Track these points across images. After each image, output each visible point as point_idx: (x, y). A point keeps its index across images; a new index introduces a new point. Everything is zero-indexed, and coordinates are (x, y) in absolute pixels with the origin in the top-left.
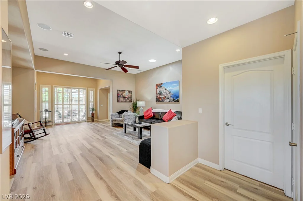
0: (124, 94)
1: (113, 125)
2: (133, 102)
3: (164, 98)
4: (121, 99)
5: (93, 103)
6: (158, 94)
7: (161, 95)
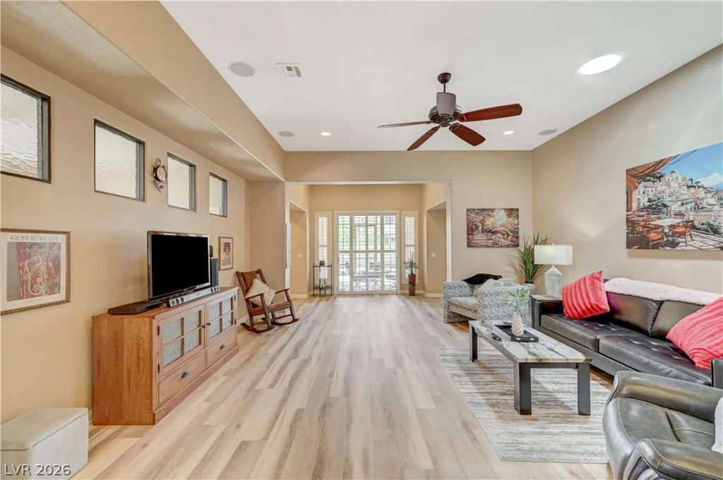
0: (489, 222)
1: (449, 317)
2: (521, 248)
3: (681, 229)
4: (479, 237)
5: (413, 249)
6: (637, 213)
7: (662, 215)
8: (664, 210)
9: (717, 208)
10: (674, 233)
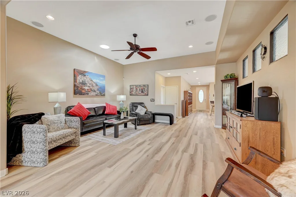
6: (78, 84)
7: (85, 86)
8: (86, 85)
9: (95, 87)
10: (88, 91)
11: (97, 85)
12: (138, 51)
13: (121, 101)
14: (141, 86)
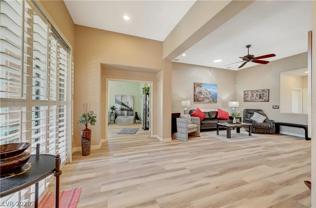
3: (204, 98)
6: (197, 93)
8: (202, 94)
9: (209, 95)
11: (210, 93)
12: (252, 60)
13: (233, 107)
14: (259, 91)
